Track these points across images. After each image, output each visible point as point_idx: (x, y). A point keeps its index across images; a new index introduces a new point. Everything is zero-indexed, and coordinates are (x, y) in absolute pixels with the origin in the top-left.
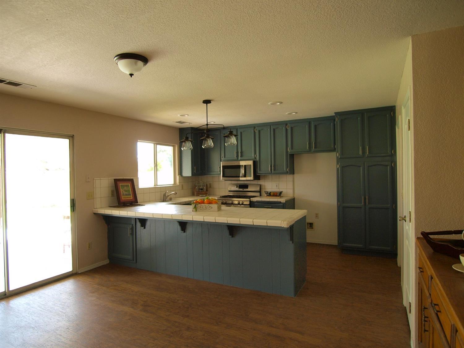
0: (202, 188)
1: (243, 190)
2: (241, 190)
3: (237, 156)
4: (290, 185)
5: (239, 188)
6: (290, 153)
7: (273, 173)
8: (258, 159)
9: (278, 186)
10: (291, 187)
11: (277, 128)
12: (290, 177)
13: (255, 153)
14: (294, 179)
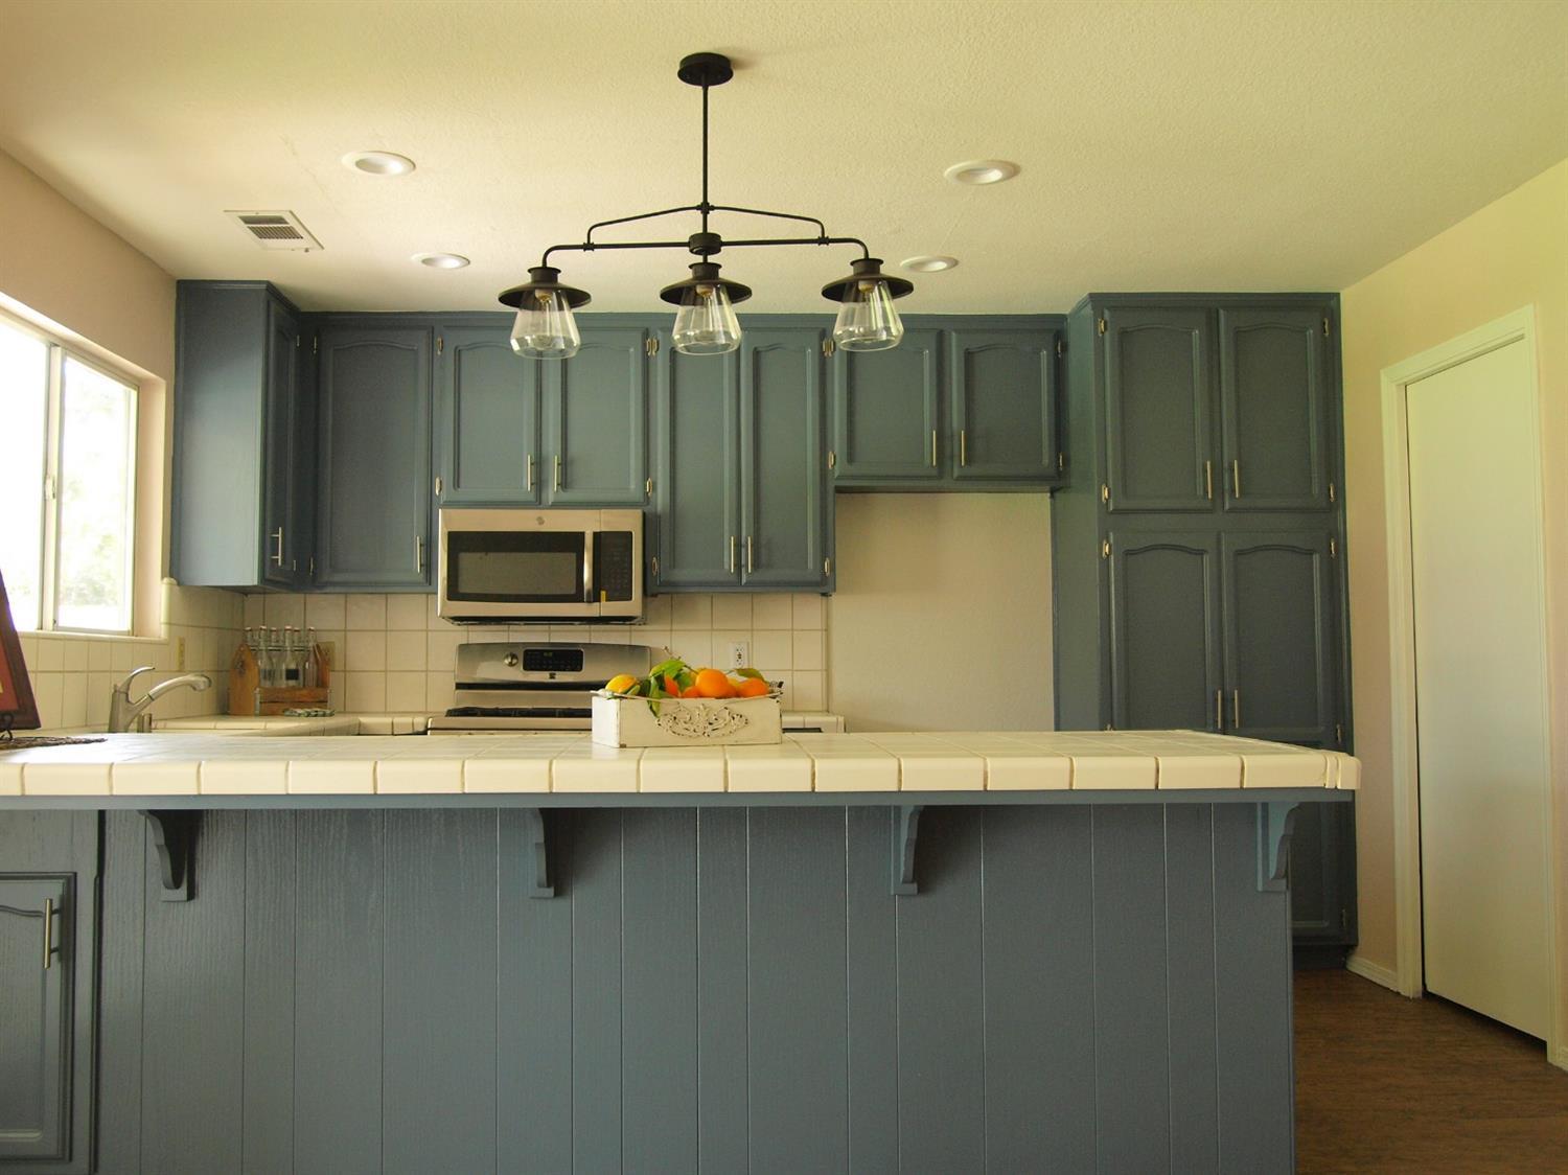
0: (293, 666)
1: (552, 677)
2: (542, 676)
3: (539, 483)
4: (810, 651)
5: (525, 668)
6: (839, 478)
7: (744, 581)
8: (661, 500)
9: (744, 654)
10: (817, 662)
11: (772, 348)
12: (807, 611)
13: (647, 472)
14: (828, 616)
